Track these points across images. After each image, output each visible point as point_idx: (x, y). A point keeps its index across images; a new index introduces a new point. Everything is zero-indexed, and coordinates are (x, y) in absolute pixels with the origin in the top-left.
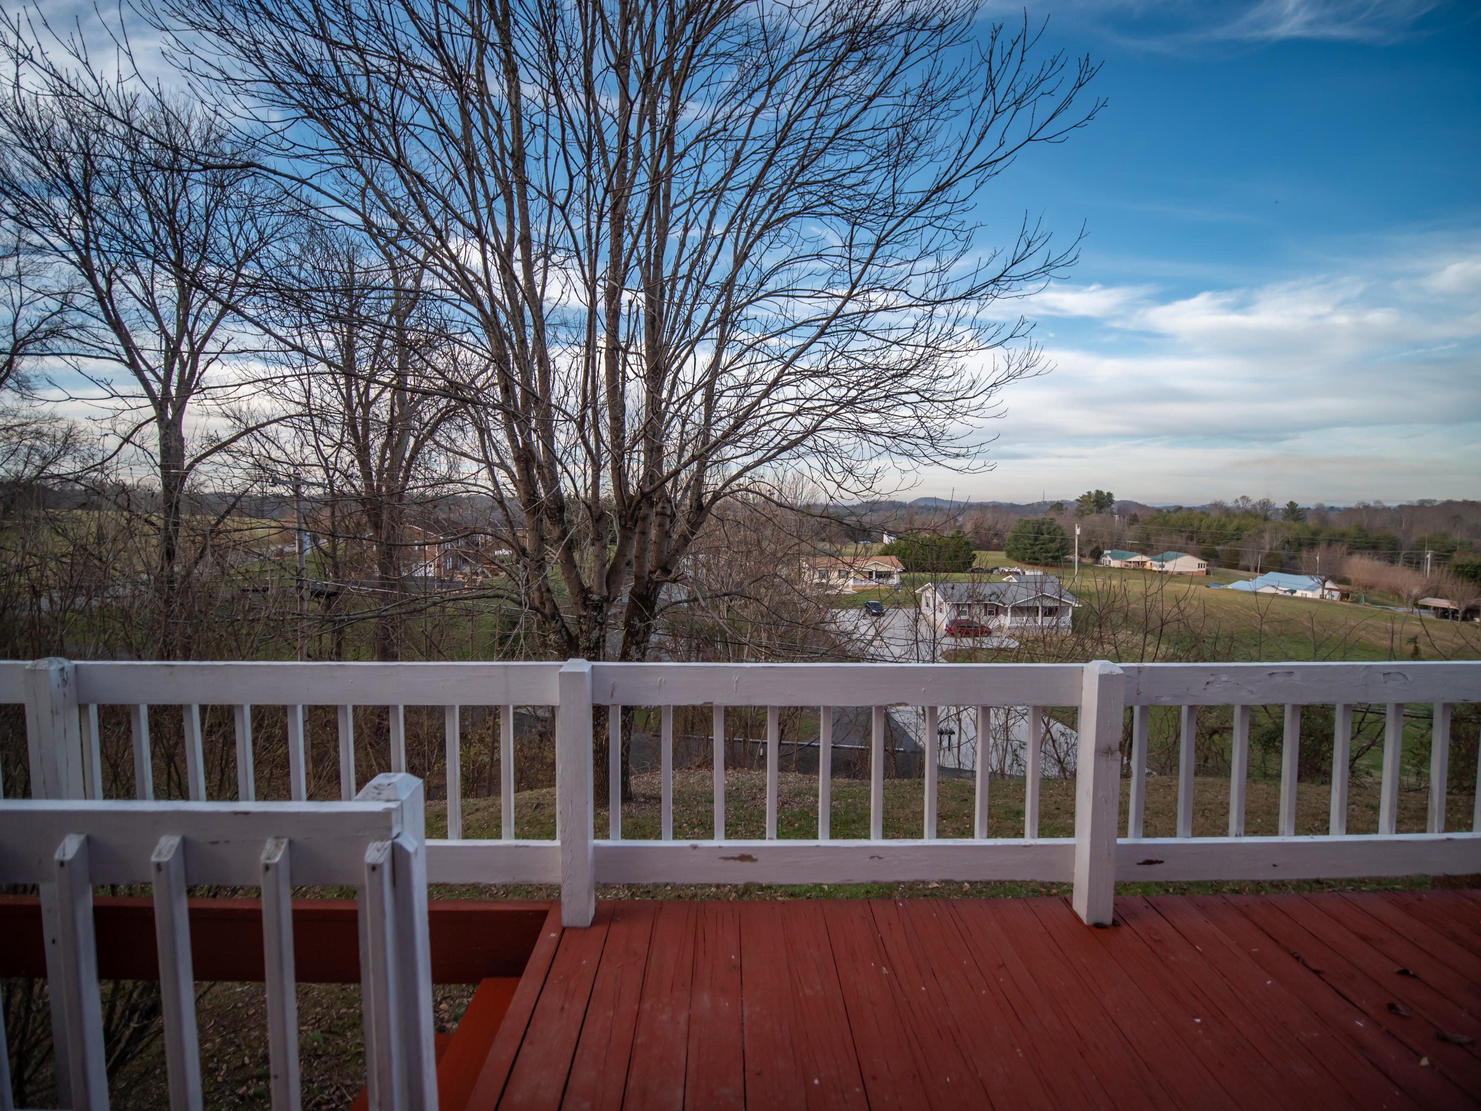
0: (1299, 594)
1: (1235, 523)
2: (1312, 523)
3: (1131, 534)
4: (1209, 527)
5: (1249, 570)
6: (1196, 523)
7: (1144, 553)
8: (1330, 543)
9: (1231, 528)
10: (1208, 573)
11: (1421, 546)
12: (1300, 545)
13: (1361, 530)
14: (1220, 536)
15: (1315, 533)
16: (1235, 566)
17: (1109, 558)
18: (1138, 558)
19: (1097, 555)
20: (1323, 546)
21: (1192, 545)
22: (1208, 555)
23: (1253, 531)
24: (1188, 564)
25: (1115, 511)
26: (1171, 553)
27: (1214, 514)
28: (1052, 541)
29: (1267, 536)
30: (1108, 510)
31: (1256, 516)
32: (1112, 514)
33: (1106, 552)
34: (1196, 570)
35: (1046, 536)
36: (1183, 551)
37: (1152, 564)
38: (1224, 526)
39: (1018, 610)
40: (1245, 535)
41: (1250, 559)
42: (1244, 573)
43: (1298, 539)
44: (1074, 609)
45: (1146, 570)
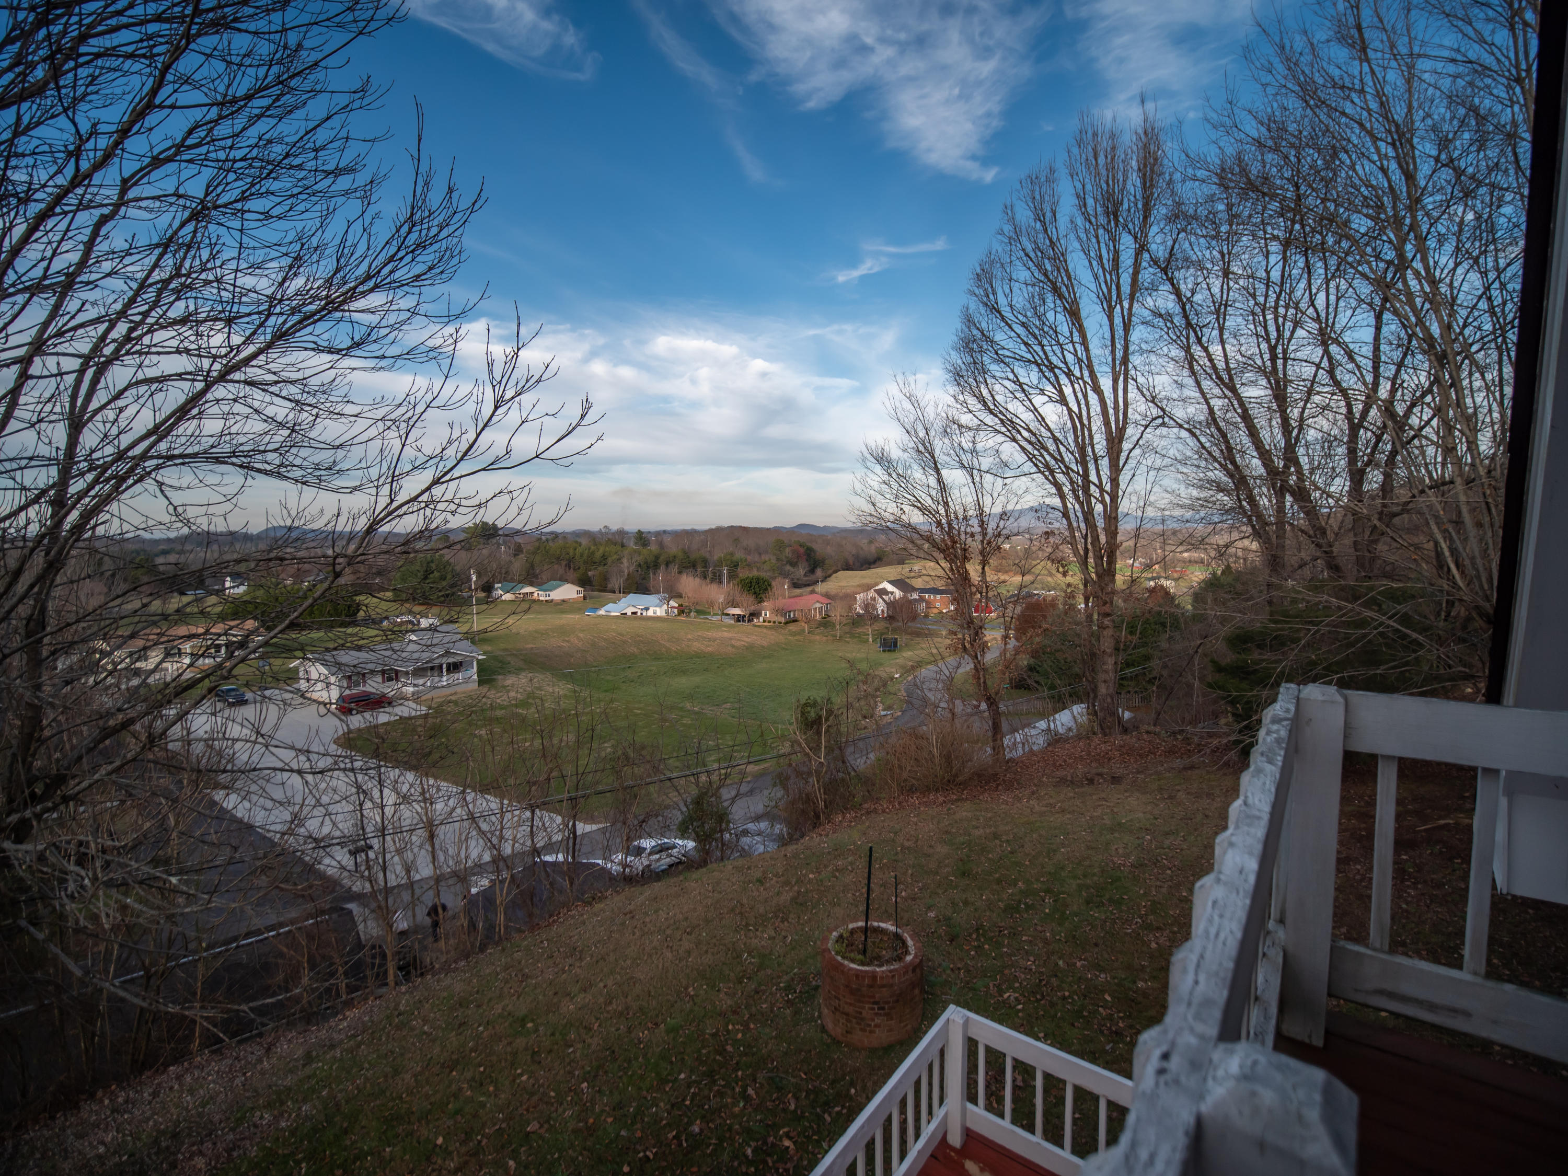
0: (650, 613)
1: (602, 550)
2: (653, 548)
3: (518, 566)
4: (582, 555)
5: (614, 592)
6: (571, 552)
7: (532, 584)
8: (667, 564)
9: (598, 555)
10: (585, 598)
11: (719, 563)
12: (648, 567)
13: (685, 553)
14: (591, 562)
15: (657, 558)
16: (604, 589)
17: (500, 592)
18: (528, 589)
19: (488, 588)
20: (663, 567)
21: (571, 574)
22: (584, 582)
23: (615, 557)
24: (568, 592)
25: (501, 541)
26: (554, 583)
27: (584, 542)
28: (443, 578)
29: (625, 561)
30: (494, 541)
31: (615, 544)
32: (499, 545)
33: (497, 586)
34: (575, 596)
35: (436, 574)
36: (564, 580)
37: (539, 595)
38: (593, 553)
39: (420, 672)
40: (609, 561)
41: (616, 582)
42: (611, 595)
43: (646, 563)
44: (478, 661)
45: (535, 601)
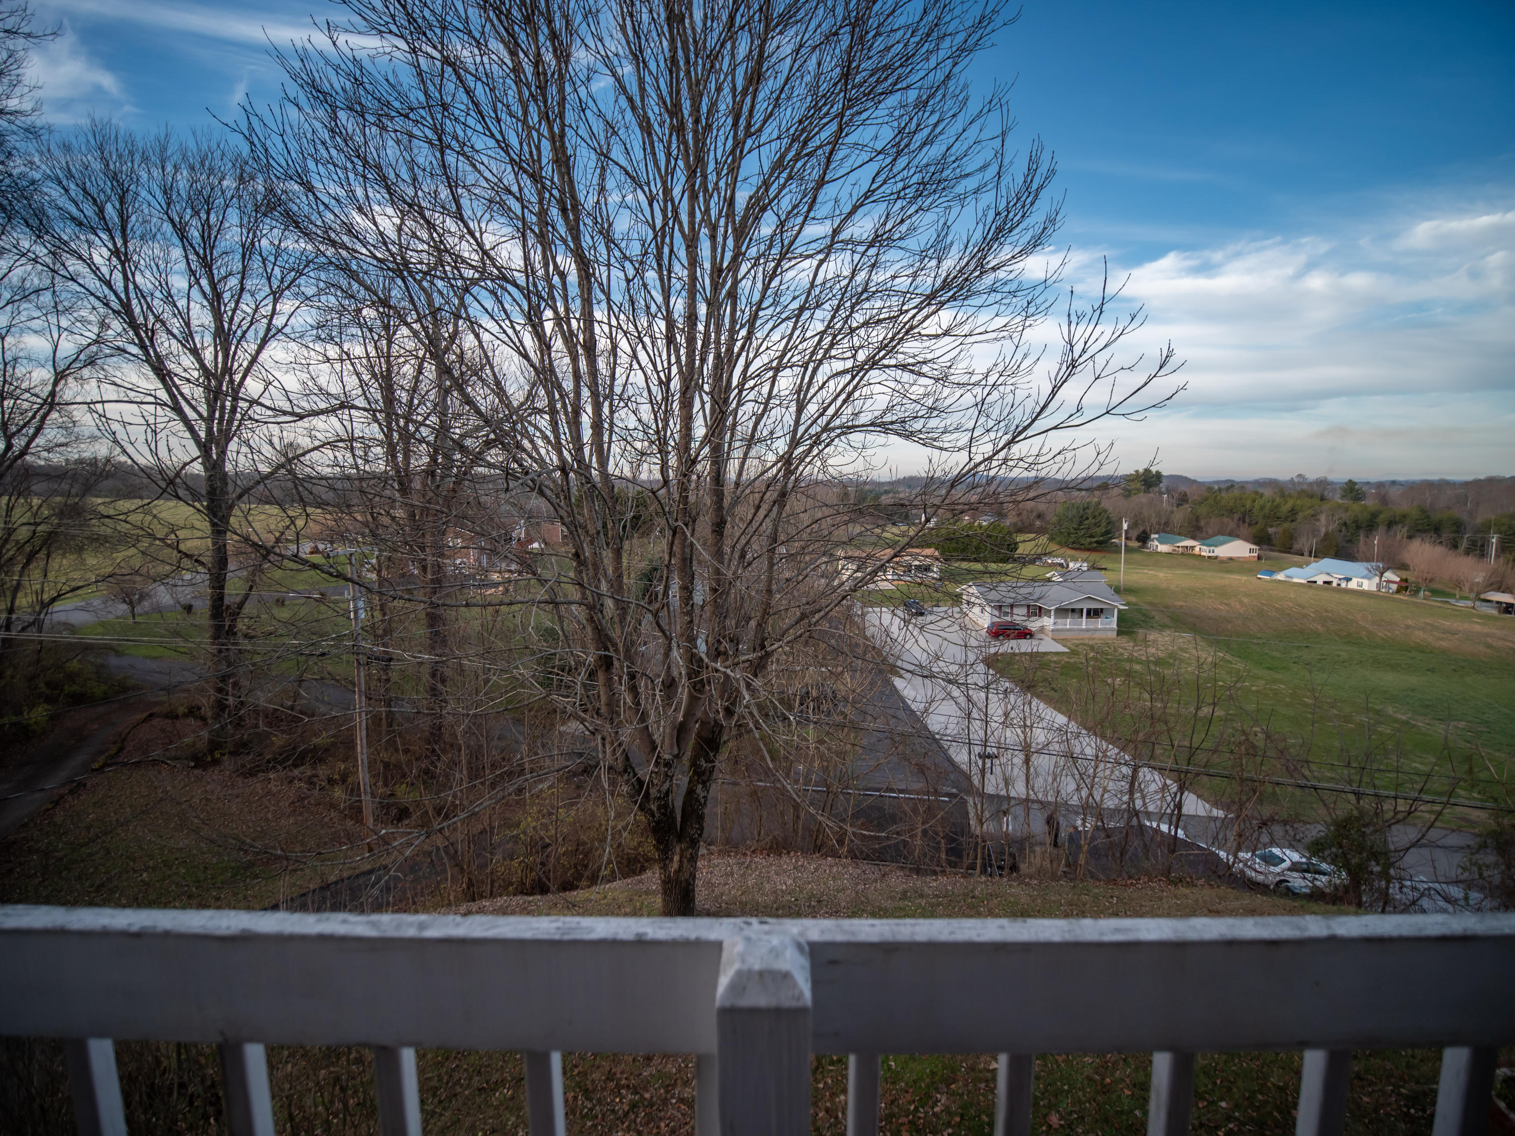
0: (1353, 585)
1: (1290, 503)
2: (1370, 503)
3: (1179, 516)
4: (1262, 508)
5: (1302, 555)
6: (1248, 504)
7: (1194, 538)
8: (1390, 524)
9: (1285, 508)
10: (1259, 558)
11: (1486, 528)
12: (1358, 527)
13: (1423, 511)
14: (1274, 516)
15: (1374, 515)
16: (1289, 551)
17: (1156, 543)
18: (1189, 543)
19: (1144, 538)
20: (1382, 529)
21: (1244, 530)
22: (1261, 540)
23: (1310, 512)
24: (1238, 549)
25: (1163, 490)
26: (1221, 538)
27: (1268, 492)
28: (1097, 525)
29: (1323, 518)
30: (1157, 489)
31: (1311, 496)
32: (1161, 491)
33: (1153, 536)
34: (1247, 554)
35: (1091, 521)
36: (1234, 535)
37: (1199, 548)
38: (1278, 506)
39: (1062, 612)
40: (1300, 516)
41: (1305, 542)
42: (1297, 558)
43: (1356, 521)
44: (1119, 611)
45: (1194, 555)
